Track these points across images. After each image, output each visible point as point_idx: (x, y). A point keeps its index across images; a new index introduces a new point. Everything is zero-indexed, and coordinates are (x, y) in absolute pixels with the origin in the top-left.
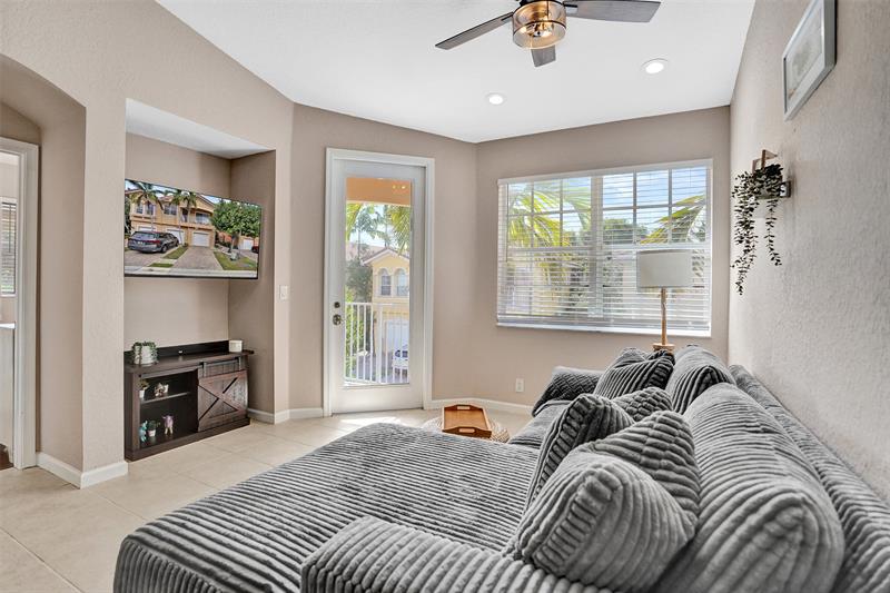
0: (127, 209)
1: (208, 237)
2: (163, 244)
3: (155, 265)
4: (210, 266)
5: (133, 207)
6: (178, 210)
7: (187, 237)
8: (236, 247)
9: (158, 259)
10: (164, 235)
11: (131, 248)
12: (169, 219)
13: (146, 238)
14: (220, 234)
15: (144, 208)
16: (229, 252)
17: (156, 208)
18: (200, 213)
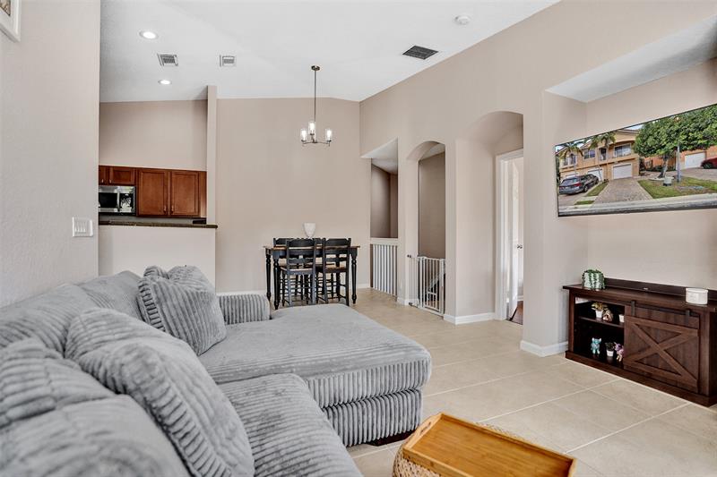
0: (558, 165)
1: (630, 168)
2: (585, 185)
3: (579, 203)
4: (633, 197)
5: (562, 161)
6: (597, 151)
7: (606, 173)
8: (671, 169)
9: (581, 198)
10: (584, 178)
11: (561, 193)
12: (589, 162)
13: (571, 183)
14: (647, 160)
15: (569, 160)
16: (661, 176)
17: (578, 157)
18: (619, 146)
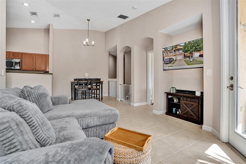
0: (163, 55)
1: (182, 56)
2: (171, 61)
3: (169, 66)
4: (183, 65)
5: (164, 54)
6: (173, 51)
7: (176, 58)
8: (192, 57)
9: (170, 65)
10: (170, 59)
11: (165, 63)
12: (171, 54)
13: (167, 60)
14: (186, 54)
15: (166, 53)
16: (189, 59)
17: (168, 52)
18: (179, 50)
